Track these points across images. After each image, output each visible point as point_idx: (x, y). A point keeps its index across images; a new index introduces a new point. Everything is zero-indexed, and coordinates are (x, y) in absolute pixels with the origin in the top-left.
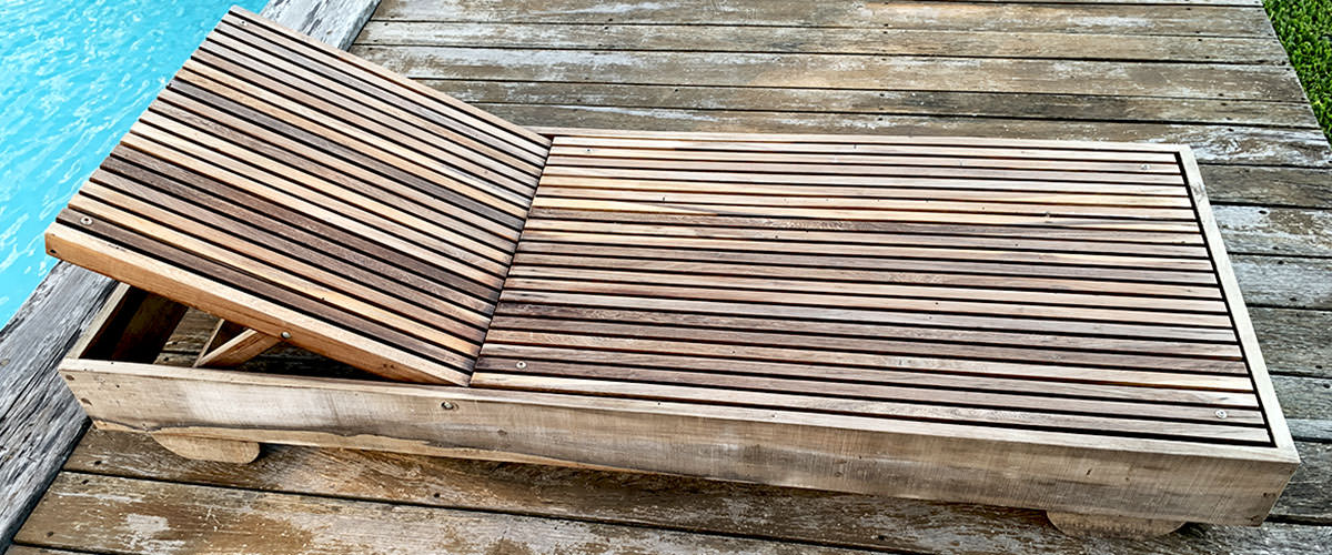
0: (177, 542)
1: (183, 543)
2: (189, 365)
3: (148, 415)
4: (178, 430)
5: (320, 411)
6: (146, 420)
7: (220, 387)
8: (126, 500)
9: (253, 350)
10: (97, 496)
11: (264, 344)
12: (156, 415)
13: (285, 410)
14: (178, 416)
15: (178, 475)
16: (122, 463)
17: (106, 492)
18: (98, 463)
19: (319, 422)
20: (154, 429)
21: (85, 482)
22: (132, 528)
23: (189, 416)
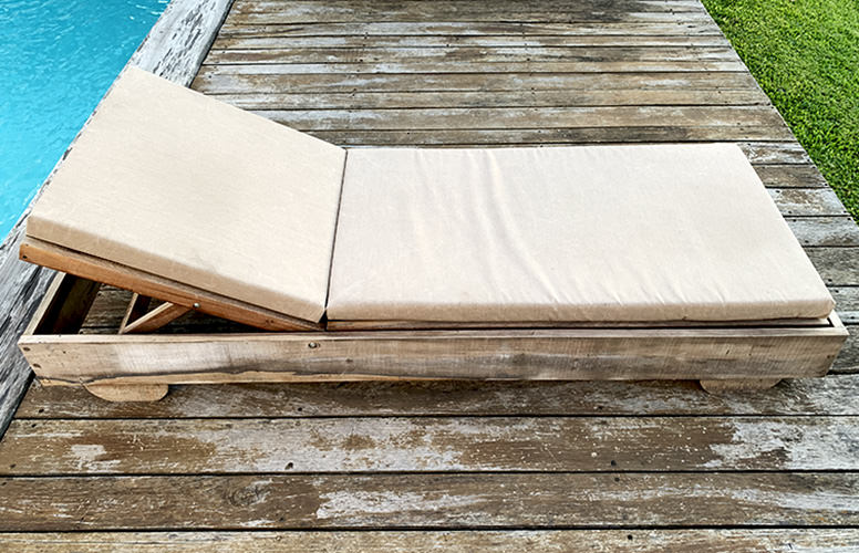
0: (115, 461)
1: (119, 461)
2: (116, 333)
3: (85, 372)
4: (107, 381)
5: (219, 357)
6: (82, 375)
7: (145, 346)
8: (68, 435)
9: (167, 318)
10: (45, 435)
11: (177, 313)
12: (92, 371)
13: (192, 358)
14: (109, 370)
15: (105, 414)
16: (60, 409)
17: (52, 431)
18: (41, 411)
19: (216, 365)
20: (88, 381)
21: (34, 426)
22: (77, 455)
23: (118, 370)
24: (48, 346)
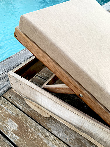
0: (17, 137)
1: (19, 138)
2: (40, 87)
3: (25, 94)
4: (31, 101)
6: (24, 95)
7: (49, 99)
8: (11, 113)
9: (63, 92)
10: (5, 108)
11: (68, 92)
12: (27, 96)
14: (32, 99)
17: (8, 107)
18: (10, 98)
20: (25, 98)
21: (5, 102)
22: (8, 124)
23: (35, 100)
24: (16, 79)
